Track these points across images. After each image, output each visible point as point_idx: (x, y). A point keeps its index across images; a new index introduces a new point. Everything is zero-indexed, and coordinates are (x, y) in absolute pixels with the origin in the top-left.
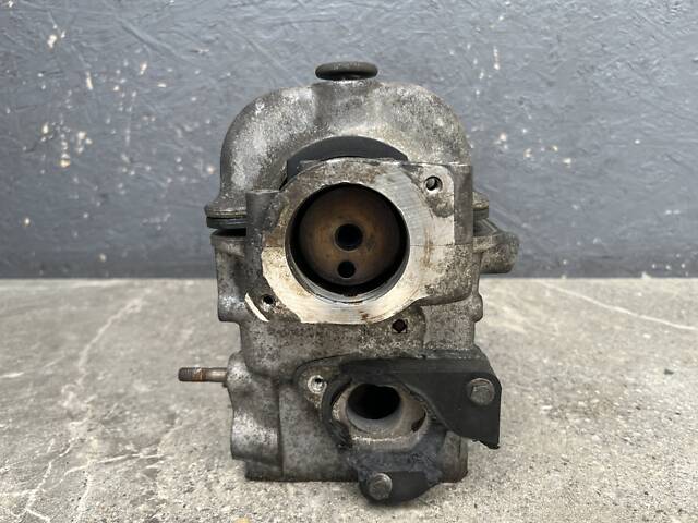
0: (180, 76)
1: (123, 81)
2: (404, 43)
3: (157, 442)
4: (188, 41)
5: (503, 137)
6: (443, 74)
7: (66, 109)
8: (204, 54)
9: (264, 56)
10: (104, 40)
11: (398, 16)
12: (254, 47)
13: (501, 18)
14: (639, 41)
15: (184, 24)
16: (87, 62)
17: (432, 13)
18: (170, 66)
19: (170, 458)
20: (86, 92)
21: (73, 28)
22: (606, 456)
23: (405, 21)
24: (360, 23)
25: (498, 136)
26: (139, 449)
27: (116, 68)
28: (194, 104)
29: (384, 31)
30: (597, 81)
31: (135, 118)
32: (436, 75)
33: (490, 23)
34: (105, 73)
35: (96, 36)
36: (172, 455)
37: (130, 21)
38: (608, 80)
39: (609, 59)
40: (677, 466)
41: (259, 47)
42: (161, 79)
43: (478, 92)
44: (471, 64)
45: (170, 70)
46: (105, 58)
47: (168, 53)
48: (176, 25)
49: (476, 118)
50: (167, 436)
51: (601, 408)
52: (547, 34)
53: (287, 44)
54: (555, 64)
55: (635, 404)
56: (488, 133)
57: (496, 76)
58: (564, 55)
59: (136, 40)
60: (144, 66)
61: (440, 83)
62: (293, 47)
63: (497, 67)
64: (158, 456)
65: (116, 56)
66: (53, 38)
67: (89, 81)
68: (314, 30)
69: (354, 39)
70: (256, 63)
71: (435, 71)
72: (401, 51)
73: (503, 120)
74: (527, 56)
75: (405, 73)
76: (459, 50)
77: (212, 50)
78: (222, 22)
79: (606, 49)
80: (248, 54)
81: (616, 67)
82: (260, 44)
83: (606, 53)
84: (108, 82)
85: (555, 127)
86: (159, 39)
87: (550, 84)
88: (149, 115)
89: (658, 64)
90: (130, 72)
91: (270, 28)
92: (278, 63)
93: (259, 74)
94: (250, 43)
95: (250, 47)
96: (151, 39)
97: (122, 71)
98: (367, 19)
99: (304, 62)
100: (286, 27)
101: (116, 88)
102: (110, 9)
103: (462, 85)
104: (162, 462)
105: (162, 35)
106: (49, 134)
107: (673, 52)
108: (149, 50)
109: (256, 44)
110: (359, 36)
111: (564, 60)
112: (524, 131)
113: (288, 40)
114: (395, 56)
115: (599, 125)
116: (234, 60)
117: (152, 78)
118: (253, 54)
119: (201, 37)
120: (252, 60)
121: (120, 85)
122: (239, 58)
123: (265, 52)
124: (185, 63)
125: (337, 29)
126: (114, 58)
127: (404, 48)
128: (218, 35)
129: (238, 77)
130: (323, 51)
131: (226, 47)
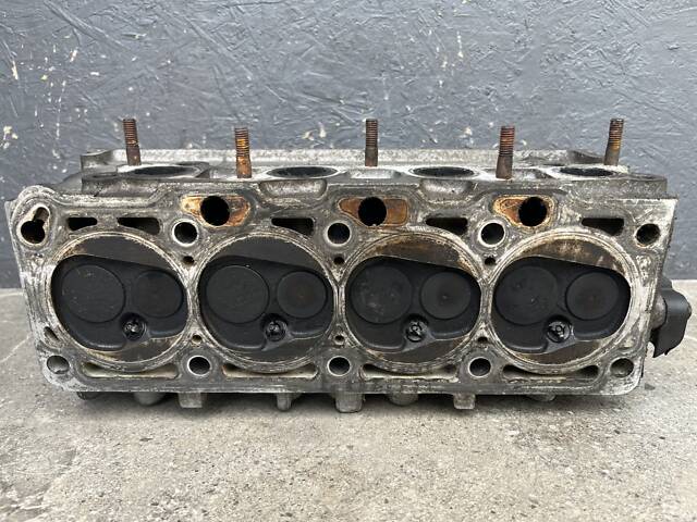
0: (115, 64)
1: (51, 69)
2: (359, 28)
3: (45, 488)
4: (123, 24)
5: (469, 131)
6: (403, 62)
8: (140, 39)
9: (208, 42)
10: (31, 25)
12: (196, 32)
13: (465, 2)
14: (612, 27)
15: (117, 6)
16: (12, 49)
18: (103, 53)
19: (56, 509)
20: (12, 83)
24: (312, 7)
25: (463, 130)
26: (22, 497)
27: (44, 55)
28: (130, 95)
29: (339, 15)
30: (567, 70)
31: (66, 111)
32: (396, 64)
33: (453, 8)
34: (32, 61)
35: (23, 20)
36: (60, 505)
37: (61, 4)
38: (578, 69)
39: (580, 47)
41: (202, 32)
42: (94, 67)
43: (441, 82)
44: (433, 52)
45: (104, 56)
46: (32, 45)
47: (100, 37)
48: (109, 8)
49: (440, 110)
50: (58, 480)
52: (514, 20)
53: (233, 29)
54: (523, 52)
55: (612, 428)
56: (452, 126)
57: (461, 65)
58: (532, 43)
59: (67, 24)
60: (75, 53)
61: (401, 72)
62: (240, 33)
63: (460, 54)
64: (43, 506)
65: (44, 42)
67: (14, 70)
68: (262, 13)
69: (307, 24)
70: (198, 51)
71: (395, 58)
72: (356, 37)
73: (469, 114)
74: (492, 43)
75: (361, 61)
76: (419, 36)
77: (150, 35)
79: (576, 35)
80: (190, 40)
81: (586, 55)
82: (204, 29)
83: (576, 40)
84: (36, 70)
85: (523, 120)
86: (91, 23)
87: (517, 73)
88: (81, 106)
89: (631, 51)
90: (60, 59)
91: (213, 11)
92: (223, 50)
93: (202, 62)
94: (193, 28)
95: (192, 31)
96: (81, 23)
97: (50, 58)
99: (252, 49)
100: (231, 9)
101: (45, 77)
103: (424, 74)
104: (45, 515)
105: (93, 19)
107: (648, 39)
108: (79, 34)
109: (198, 28)
110: (312, 20)
111: (532, 47)
112: (491, 124)
113: (233, 24)
114: (351, 42)
115: (568, 116)
116: (174, 45)
117: (83, 65)
118: (195, 39)
119: (138, 20)
120: (194, 47)
121: (48, 73)
122: (181, 43)
123: (207, 37)
124: (119, 48)
125: (287, 12)
126: (41, 44)
127: (360, 33)
128: (156, 17)
129: (179, 65)
130: (272, 37)
131: (165, 32)
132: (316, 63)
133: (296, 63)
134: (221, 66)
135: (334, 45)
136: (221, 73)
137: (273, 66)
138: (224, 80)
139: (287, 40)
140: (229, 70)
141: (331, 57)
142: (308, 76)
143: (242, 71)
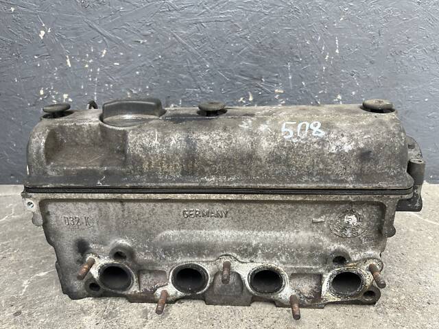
0: (128, 58)
1: (91, 61)
2: (275, 35)
4: (132, 35)
5: (339, 97)
6: (302, 56)
7: (55, 79)
8: (143, 43)
9: (183, 45)
10: (77, 34)
11: (272, 18)
12: (177, 39)
13: (342, 19)
15: (129, 24)
16: (66, 49)
17: (295, 16)
18: (121, 52)
20: (67, 69)
21: (56, 25)
23: (277, 21)
24: (247, 23)
25: (336, 96)
27: (86, 53)
28: (137, 76)
29: (263, 28)
30: (403, 61)
31: (100, 85)
32: (297, 57)
33: (334, 23)
34: (78, 56)
35: (72, 31)
37: (94, 21)
38: (410, 60)
39: (412, 47)
41: (180, 39)
42: (116, 60)
43: (324, 68)
44: (320, 50)
45: (122, 54)
46: (78, 46)
47: (119, 42)
48: (125, 25)
49: (322, 85)
51: (407, 304)
52: (372, 30)
53: (198, 37)
54: (376, 50)
56: (329, 94)
57: (336, 57)
58: (382, 44)
59: (99, 34)
60: (105, 52)
61: (299, 62)
62: (203, 39)
63: (337, 51)
65: (86, 45)
66: (43, 33)
67: (68, 61)
68: (216, 27)
69: (243, 34)
70: (178, 49)
71: (297, 54)
72: (274, 41)
73: (340, 86)
74: (357, 44)
75: (276, 56)
76: (312, 40)
77: (149, 41)
78: (155, 22)
79: (410, 40)
80: (173, 44)
81: (415, 51)
82: (180, 37)
83: (410, 43)
84: (81, 61)
85: (373, 91)
86: (113, 34)
87: (372, 63)
88: (109, 83)
90: (95, 55)
91: (187, 26)
92: (192, 49)
93: (179, 56)
94: (174, 36)
95: (174, 38)
96: (108, 33)
97: (90, 54)
98: (252, 20)
99: (210, 49)
100: (198, 25)
101: (87, 66)
102: (80, 14)
103: (314, 63)
105: (115, 31)
106: (44, 95)
108: (106, 40)
109: (177, 36)
110: (246, 31)
111: (382, 47)
112: (354, 93)
113: (199, 34)
114: (270, 44)
115: (403, 89)
116: (163, 47)
117: (110, 59)
118: (176, 43)
119: (141, 32)
120: (175, 48)
121: (89, 64)
122: (167, 46)
123: (184, 42)
124: (131, 49)
125: (231, 26)
126: (84, 46)
127: (276, 39)
128: (153, 31)
129: (165, 58)
130: (222, 41)
131: (158, 39)
132: (249, 57)
133: (236, 57)
134: (191, 59)
135: (260, 46)
136: (191, 63)
137: (223, 58)
138: (193, 67)
139: (232, 43)
140: (196, 61)
141: (258, 53)
142: (243, 64)
143: (203, 62)
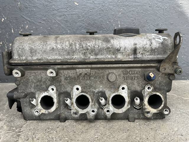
0: (37, 29)
1: (21, 30)
2: (95, 20)
3: (22, 127)
4: (39, 20)
6: (106, 28)
7: (6, 38)
8: (43, 23)
10: (17, 20)
11: (93, 13)
12: (56, 21)
13: (120, 14)
14: (156, 19)
15: (37, 15)
16: (12, 25)
17: (102, 12)
18: (34, 26)
19: (24, 131)
20: (12, 33)
21: (8, 16)
22: (139, 128)
23: (95, 14)
24: (84, 15)
26: (16, 129)
29: (90, 17)
30: (145, 30)
33: (117, 15)
34: (17, 28)
35: (14, 18)
36: (25, 130)
37: (24, 15)
38: (148, 29)
39: (148, 24)
40: (157, 131)
41: (57, 21)
42: (32, 30)
44: (113, 25)
45: (34, 27)
46: (17, 24)
47: (33, 23)
48: (35, 16)
50: (24, 125)
52: (132, 18)
53: (65, 20)
54: (134, 25)
58: (137, 23)
59: (25, 19)
60: (27, 26)
61: (105, 30)
62: (67, 21)
63: (119, 26)
64: (21, 131)
66: (3, 19)
67: (12, 30)
68: (72, 17)
70: (57, 26)
71: (103, 27)
72: (94, 22)
74: (127, 23)
75: (96, 28)
76: (109, 22)
77: (45, 22)
78: (48, 15)
79: (147, 21)
80: (54, 23)
81: (150, 26)
83: (147, 22)
84: (18, 30)
86: (31, 19)
89: (161, 25)
90: (23, 28)
91: (60, 16)
92: (62, 25)
93: (57, 28)
94: (55, 20)
95: (55, 21)
96: (29, 19)
97: (21, 28)
98: (85, 14)
99: (69, 25)
100: (64, 16)
102: (18, 12)
103: (111, 31)
104: (22, 132)
105: (31, 18)
106: (2, 44)
107: (165, 21)
108: (28, 22)
109: (56, 20)
110: (83, 18)
111: (137, 24)
113: (65, 19)
114: (93, 23)
116: (51, 24)
117: (29, 29)
118: (56, 23)
119: (42, 19)
120: (56, 25)
121: (20, 31)
122: (52, 24)
123: (59, 22)
124: (38, 25)
125: (78, 16)
126: (19, 24)
127: (95, 21)
128: (47, 18)
129: (52, 29)
130: (74, 22)
131: (49, 21)
132: (85, 28)
133: (80, 28)
134: (62, 29)
135: (89, 24)
136: (62, 31)
137: (74, 29)
138: (62, 32)
139: (78, 23)
140: (64, 30)
141: (88, 27)
142: (83, 31)
143: (67, 30)
